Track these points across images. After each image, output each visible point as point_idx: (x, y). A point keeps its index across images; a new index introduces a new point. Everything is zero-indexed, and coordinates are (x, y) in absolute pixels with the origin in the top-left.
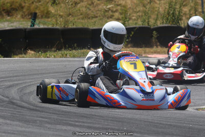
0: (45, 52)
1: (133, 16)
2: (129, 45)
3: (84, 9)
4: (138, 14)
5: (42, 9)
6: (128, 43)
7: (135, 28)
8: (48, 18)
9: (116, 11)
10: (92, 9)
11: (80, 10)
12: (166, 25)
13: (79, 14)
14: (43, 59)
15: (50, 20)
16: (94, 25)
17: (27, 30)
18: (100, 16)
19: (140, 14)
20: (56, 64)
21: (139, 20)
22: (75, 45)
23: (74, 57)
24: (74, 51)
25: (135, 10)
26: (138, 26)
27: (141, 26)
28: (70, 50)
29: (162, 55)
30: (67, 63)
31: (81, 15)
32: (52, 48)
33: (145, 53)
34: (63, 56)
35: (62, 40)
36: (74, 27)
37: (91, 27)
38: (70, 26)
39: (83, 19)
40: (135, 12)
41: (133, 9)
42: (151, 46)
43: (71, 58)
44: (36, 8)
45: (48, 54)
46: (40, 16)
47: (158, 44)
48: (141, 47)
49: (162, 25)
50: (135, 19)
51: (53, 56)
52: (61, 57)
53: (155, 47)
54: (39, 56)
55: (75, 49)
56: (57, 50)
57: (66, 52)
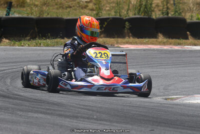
0: (19, 41)
1: (107, 7)
2: (102, 36)
4: (111, 5)
6: (101, 33)
7: (108, 18)
8: (24, 7)
9: (90, 2)
12: (139, 16)
13: (54, 4)
14: (17, 47)
15: (25, 9)
16: (69, 15)
17: (2, 19)
18: (74, 6)
19: (114, 5)
20: (30, 52)
21: (113, 11)
23: (48, 46)
24: (48, 40)
26: (110, 17)
27: (114, 17)
28: (44, 40)
29: (134, 46)
30: (41, 52)
31: (56, 4)
32: (26, 37)
33: (117, 43)
34: (36, 45)
35: (36, 29)
36: (49, 16)
37: (65, 17)
38: (45, 16)
39: (57, 9)
40: (109, 3)
42: (124, 37)
43: (45, 46)
45: (22, 42)
46: (16, 5)
47: (130, 34)
48: (114, 38)
49: (134, 16)
50: (108, 10)
51: (27, 45)
52: (35, 46)
53: (127, 37)
54: (14, 45)
55: (49, 38)
56: (31, 38)
57: (40, 41)
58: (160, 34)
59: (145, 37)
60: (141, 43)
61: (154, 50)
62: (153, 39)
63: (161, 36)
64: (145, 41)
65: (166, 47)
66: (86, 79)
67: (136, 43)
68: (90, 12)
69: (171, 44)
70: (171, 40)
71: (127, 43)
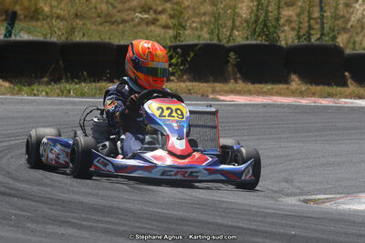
0: (30, 84)
1: (194, 22)
2: (185, 77)
3: (104, 7)
4: (203, 19)
5: (26, 4)
6: (184, 72)
7: (196, 45)
8: (38, 19)
9: (163, 11)
10: (120, 6)
11: (96, 8)
12: (254, 42)
13: (95, 15)
14: (26, 97)
15: (40, 24)
16: (122, 37)
20: (49, 107)
21: (205, 30)
22: (85, 73)
23: (83, 95)
24: (83, 84)
25: (197, 11)
26: (202, 42)
27: (209, 42)
28: (76, 84)
30: (70, 107)
31: (99, 16)
32: (42, 77)
33: (214, 92)
34: (62, 94)
35: (61, 62)
36: (85, 39)
37: (116, 42)
38: (78, 38)
39: (101, 24)
40: (198, 14)
41: (194, 9)
42: (226, 80)
43: (77, 96)
44: (16, 3)
45: (35, 87)
46: (22, 17)
47: (238, 76)
48: (207, 82)
49: (245, 42)
50: (196, 28)
51: (44, 93)
52: (59, 95)
53: (232, 81)
54: (19, 92)
55: (85, 81)
56: (51, 81)
57: (68, 86)
58: (294, 77)
59: (266, 82)
60: (259, 93)
61: (282, 106)
62: (281, 86)
63: (297, 79)
64: (265, 89)
65: (304, 101)
66: (142, 155)
67: (249, 93)
68: (163, 31)
69: (314, 95)
70: (314, 88)
71: (233, 92)
